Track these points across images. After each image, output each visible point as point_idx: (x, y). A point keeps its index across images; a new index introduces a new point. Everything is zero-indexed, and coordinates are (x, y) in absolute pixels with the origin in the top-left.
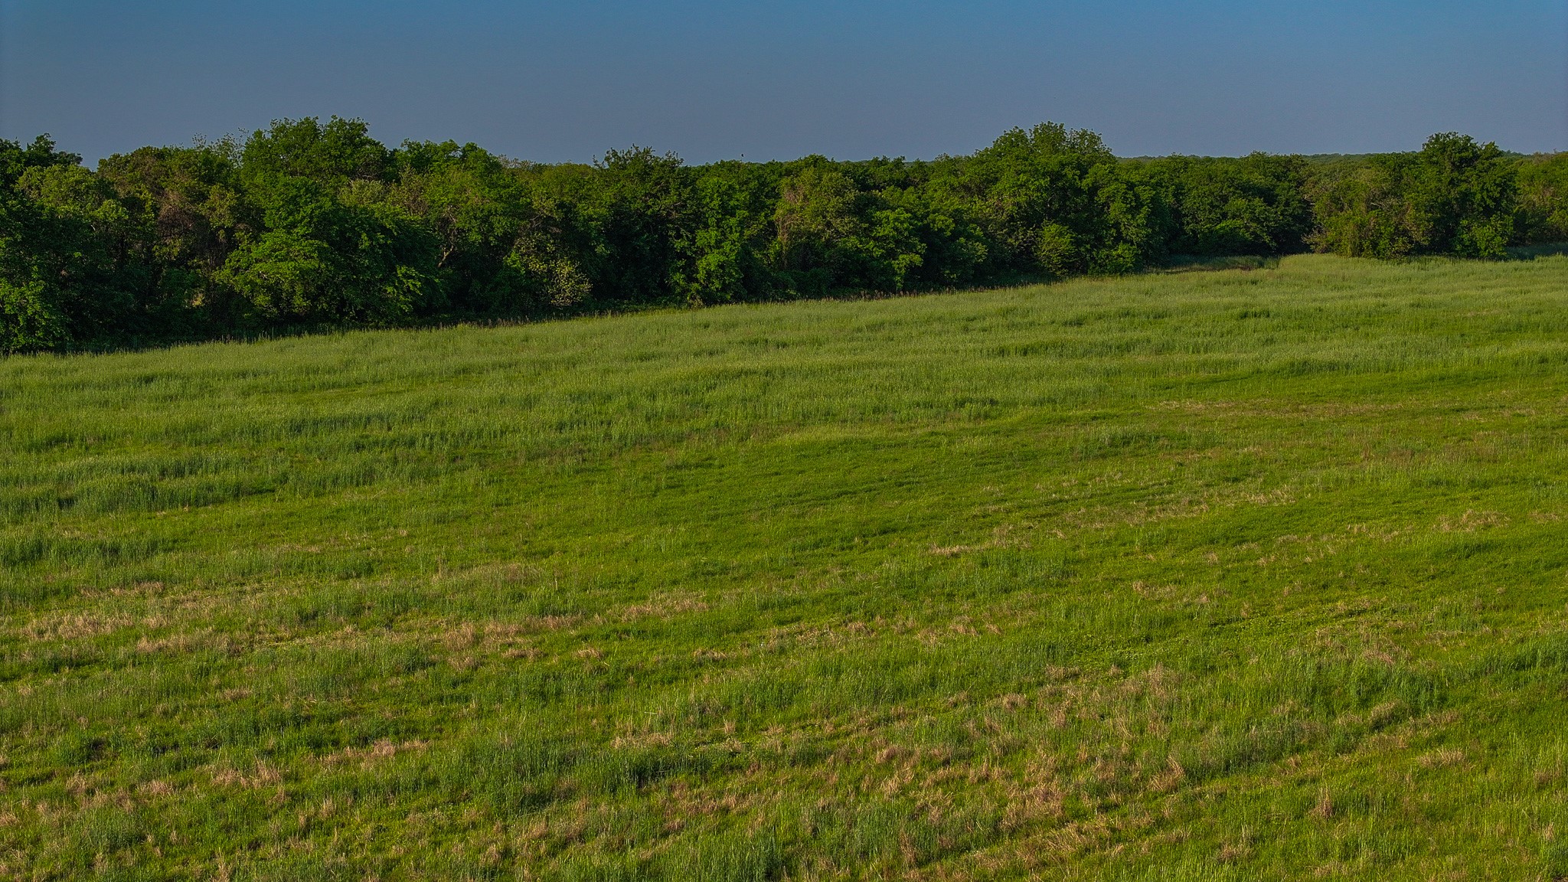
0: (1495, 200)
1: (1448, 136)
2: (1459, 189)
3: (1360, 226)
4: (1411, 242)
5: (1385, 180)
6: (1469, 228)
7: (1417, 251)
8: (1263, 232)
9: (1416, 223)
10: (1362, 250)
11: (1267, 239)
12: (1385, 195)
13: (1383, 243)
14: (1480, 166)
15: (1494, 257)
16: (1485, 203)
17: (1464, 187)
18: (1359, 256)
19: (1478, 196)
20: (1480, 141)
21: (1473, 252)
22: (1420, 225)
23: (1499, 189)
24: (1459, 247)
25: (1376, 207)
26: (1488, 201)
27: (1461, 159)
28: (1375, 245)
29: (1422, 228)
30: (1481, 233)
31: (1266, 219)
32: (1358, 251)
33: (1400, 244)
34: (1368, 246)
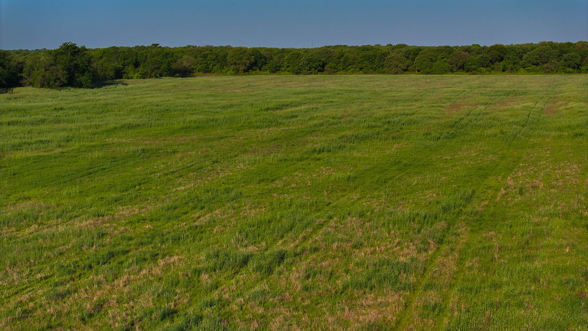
0: (86, 66)
1: (69, 43)
2: (73, 63)
3: (43, 77)
4: (61, 82)
5: (51, 60)
6: (78, 76)
7: (63, 86)
8: (3, 79)
9: (62, 75)
10: (44, 85)
11: (4, 82)
12: (51, 65)
13: (52, 83)
14: (80, 54)
15: (88, 87)
16: (83, 67)
17: (75, 62)
18: (43, 87)
19: (81, 65)
20: (79, 45)
21: (80, 85)
22: (64, 76)
23: (88, 62)
24: (75, 84)
25: (49, 70)
26: (84, 67)
27: (74, 52)
28: (49, 83)
29: (65, 77)
30: (83, 79)
31: (4, 75)
32: (42, 86)
33: (58, 83)
34: (46, 84)
